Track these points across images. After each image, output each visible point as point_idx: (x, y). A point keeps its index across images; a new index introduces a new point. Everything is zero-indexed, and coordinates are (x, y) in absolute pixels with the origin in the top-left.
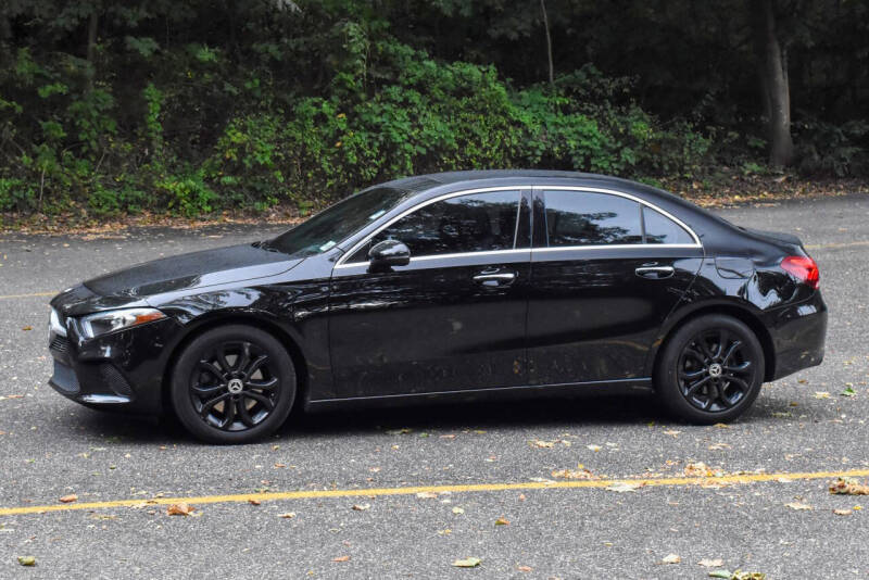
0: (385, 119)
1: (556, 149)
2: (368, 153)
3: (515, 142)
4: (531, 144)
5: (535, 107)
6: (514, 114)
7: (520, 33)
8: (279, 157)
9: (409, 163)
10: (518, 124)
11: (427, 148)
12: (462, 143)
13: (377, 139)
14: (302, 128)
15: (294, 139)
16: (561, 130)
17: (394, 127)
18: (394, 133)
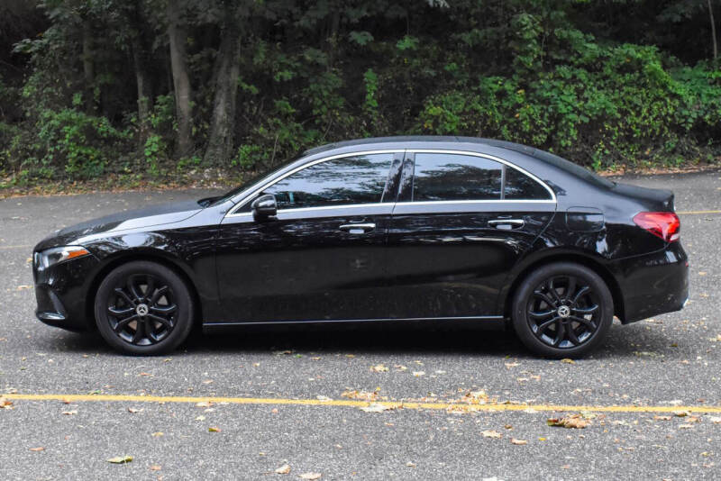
0: (554, 93)
1: (707, 117)
2: (539, 122)
3: (671, 111)
4: (685, 113)
5: (694, 81)
6: (673, 87)
7: (682, 15)
8: (463, 127)
9: (572, 130)
10: (674, 96)
11: (590, 117)
12: (625, 113)
13: (547, 110)
14: (484, 101)
15: (476, 111)
16: (713, 101)
17: (561, 100)
18: (561, 105)
